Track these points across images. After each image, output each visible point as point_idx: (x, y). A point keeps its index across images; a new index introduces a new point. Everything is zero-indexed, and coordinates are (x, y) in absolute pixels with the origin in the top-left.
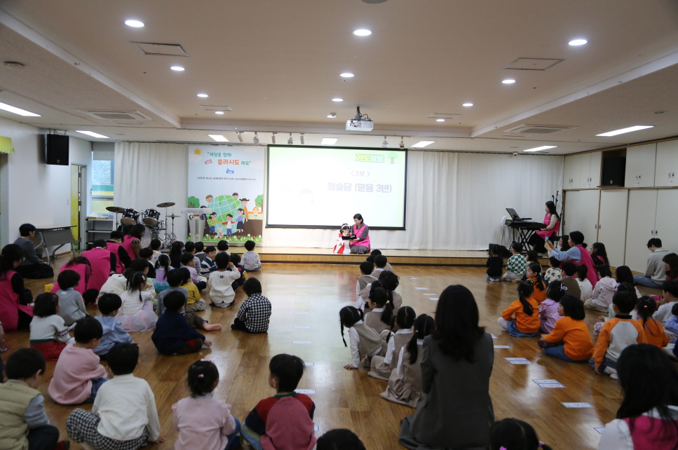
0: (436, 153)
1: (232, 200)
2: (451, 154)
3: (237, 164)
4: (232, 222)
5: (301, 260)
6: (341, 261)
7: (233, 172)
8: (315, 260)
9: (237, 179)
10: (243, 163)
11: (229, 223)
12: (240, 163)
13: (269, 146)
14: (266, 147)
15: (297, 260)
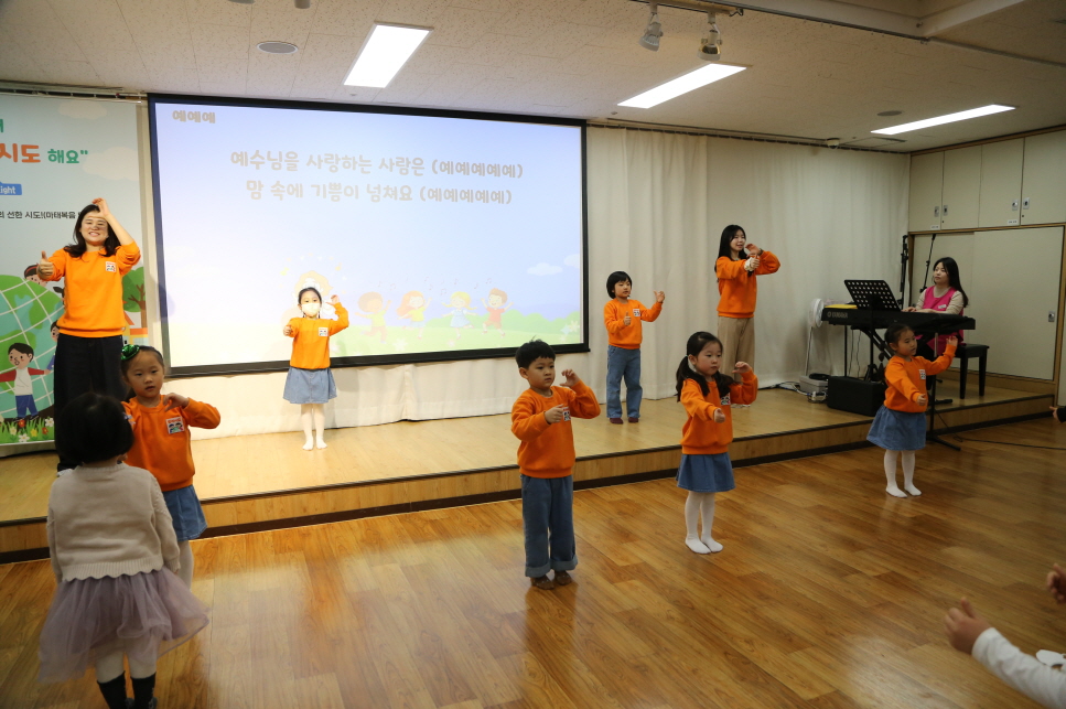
0: (656, 135)
1: (23, 292)
2: (691, 137)
3: (31, 159)
4: (33, 372)
5: (312, 512)
6: (460, 493)
7: (18, 190)
8: (364, 505)
9: (36, 215)
10: (56, 156)
11: (23, 375)
12: (43, 154)
13: (154, 98)
14: (145, 103)
15: (298, 514)
